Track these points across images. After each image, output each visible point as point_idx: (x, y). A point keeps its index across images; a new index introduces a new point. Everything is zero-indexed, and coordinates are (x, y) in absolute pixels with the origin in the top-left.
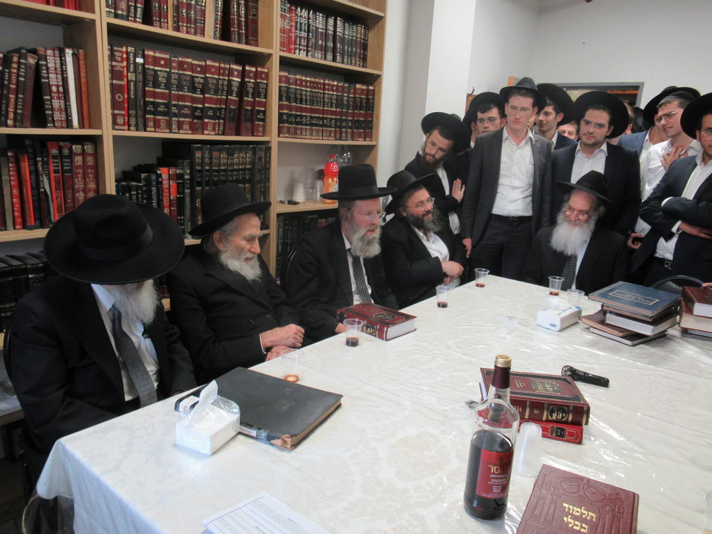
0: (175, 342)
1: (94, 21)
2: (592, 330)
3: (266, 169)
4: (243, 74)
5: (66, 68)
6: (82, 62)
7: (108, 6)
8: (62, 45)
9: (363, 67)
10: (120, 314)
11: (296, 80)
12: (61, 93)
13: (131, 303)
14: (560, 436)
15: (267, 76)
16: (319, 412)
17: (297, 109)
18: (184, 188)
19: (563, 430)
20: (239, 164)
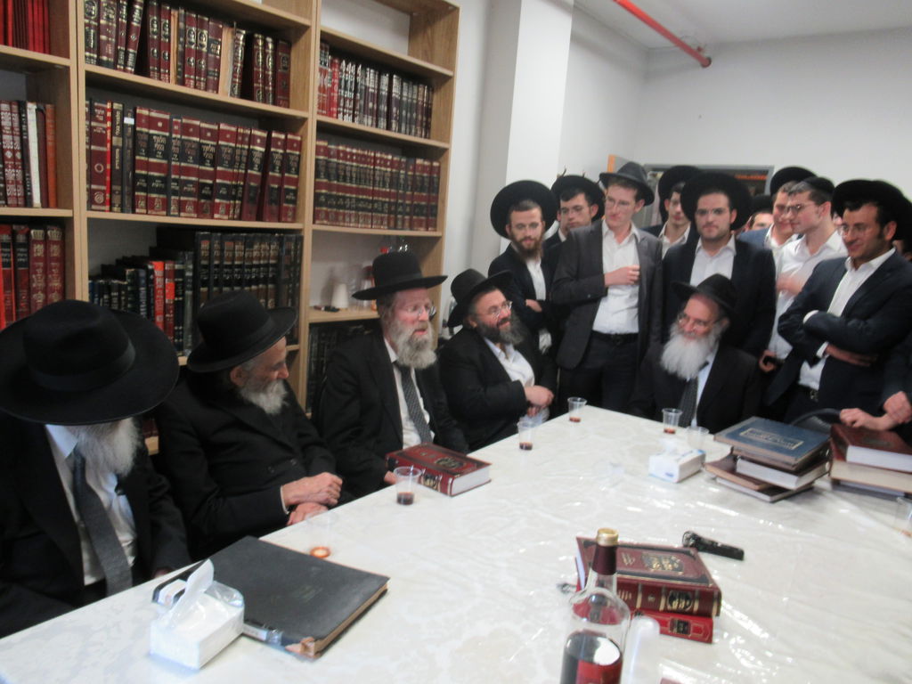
0: (161, 498)
1: (67, 68)
2: (719, 481)
3: (296, 265)
4: (268, 143)
5: (27, 128)
6: (49, 121)
7: (88, 49)
8: (23, 98)
9: (425, 137)
10: (84, 461)
11: (338, 151)
12: (18, 161)
13: (102, 447)
14: (682, 631)
15: (300, 146)
16: (356, 601)
17: (339, 188)
18: (184, 288)
19: (686, 624)
20: (259, 259)
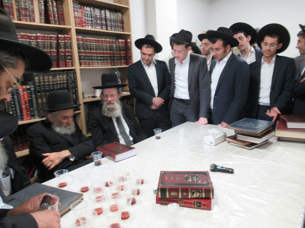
3: (75, 82)
4: (58, 39)
9: (123, 31)
11: (87, 39)
15: (70, 39)
18: (31, 94)
19: (200, 203)
20: (60, 81)
